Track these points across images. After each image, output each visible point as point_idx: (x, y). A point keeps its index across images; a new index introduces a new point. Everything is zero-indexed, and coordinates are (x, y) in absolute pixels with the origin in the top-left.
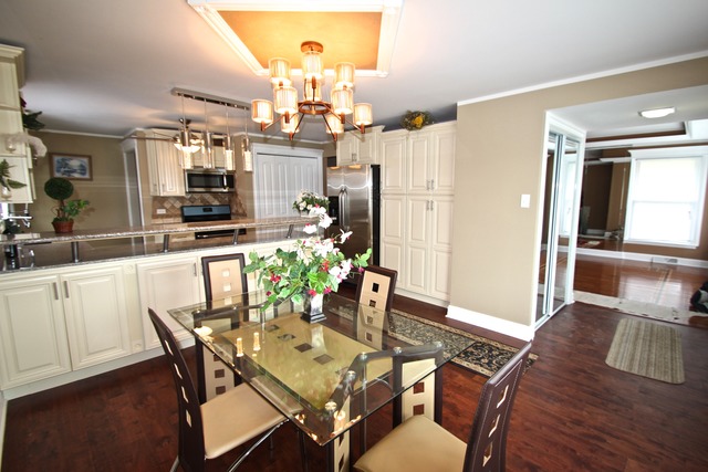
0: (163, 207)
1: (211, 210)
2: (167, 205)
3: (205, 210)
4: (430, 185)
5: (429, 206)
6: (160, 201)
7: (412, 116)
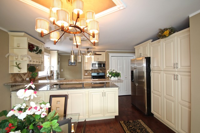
0: (87, 73)
1: (99, 74)
2: (88, 72)
3: (97, 74)
4: (175, 66)
5: (176, 77)
6: (86, 71)
7: (162, 31)
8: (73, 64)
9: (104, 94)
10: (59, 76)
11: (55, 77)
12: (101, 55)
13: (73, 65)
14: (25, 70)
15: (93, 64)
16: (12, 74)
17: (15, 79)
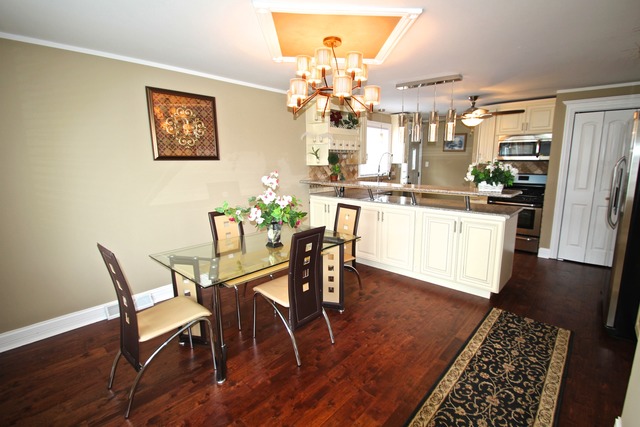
1: (527, 178)
3: (520, 178)
8: (455, 146)
9: (458, 227)
10: (419, 178)
11: (404, 179)
12: (523, 111)
13: (456, 148)
14: (324, 161)
15: (505, 144)
16: (311, 166)
17: (315, 175)
